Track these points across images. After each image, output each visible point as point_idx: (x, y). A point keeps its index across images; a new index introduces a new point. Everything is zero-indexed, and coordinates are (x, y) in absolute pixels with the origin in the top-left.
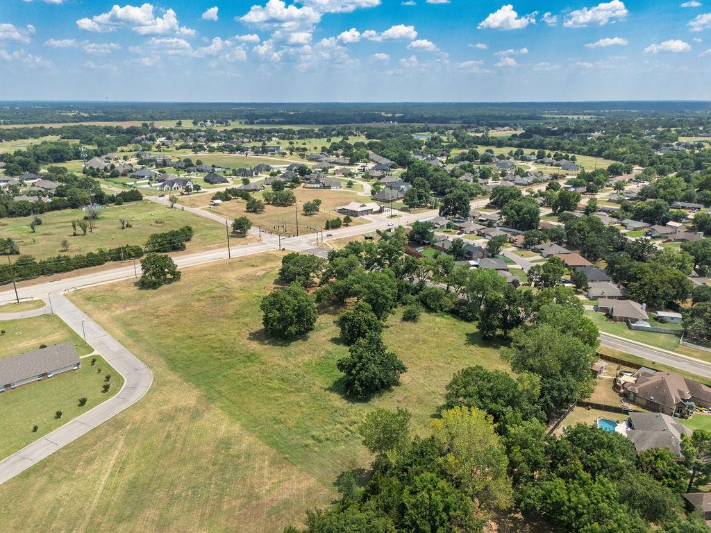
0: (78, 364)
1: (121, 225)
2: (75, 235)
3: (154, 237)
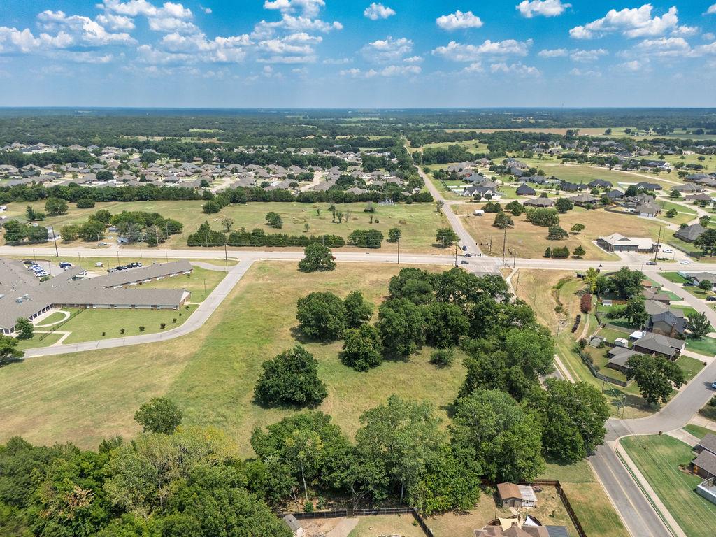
0: (177, 306)
1: (370, 220)
2: (334, 222)
3: (356, 232)
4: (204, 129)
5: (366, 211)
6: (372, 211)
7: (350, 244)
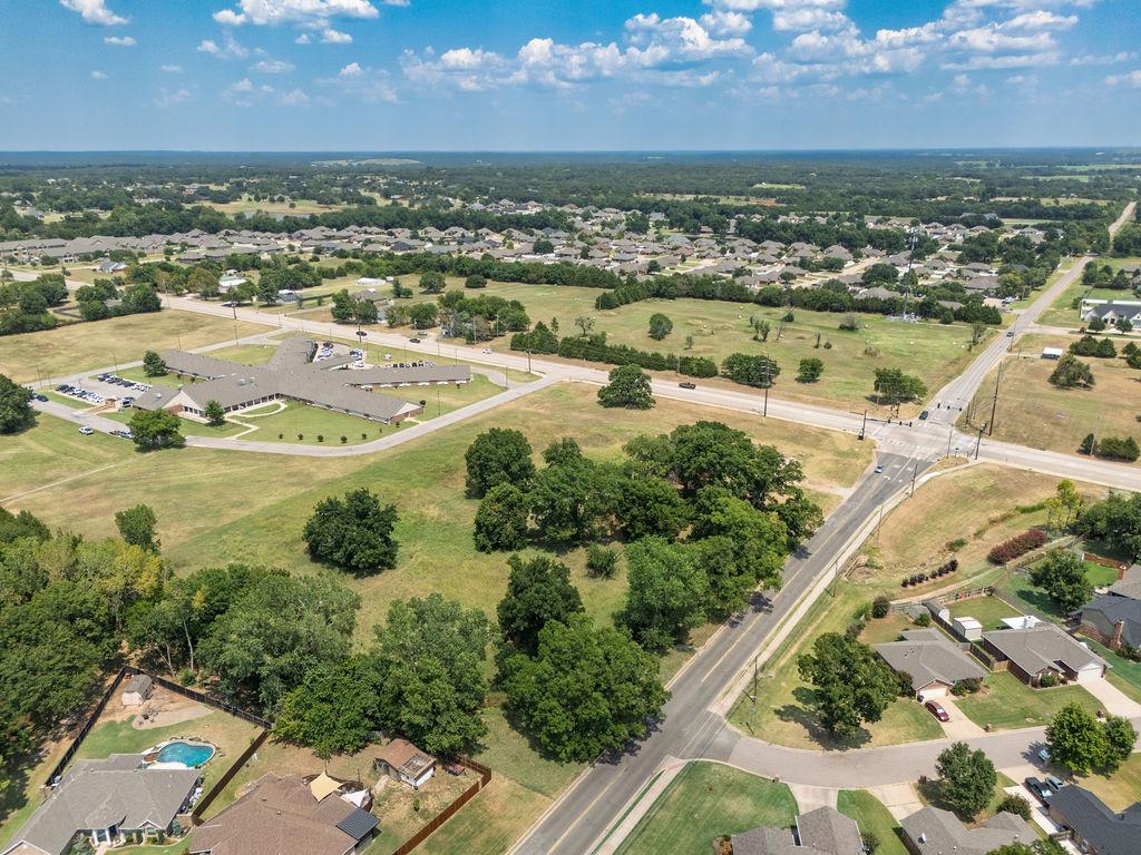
1: (815, 342)
4: (778, 183)
5: (842, 328)
6: (852, 329)
7: (725, 376)
